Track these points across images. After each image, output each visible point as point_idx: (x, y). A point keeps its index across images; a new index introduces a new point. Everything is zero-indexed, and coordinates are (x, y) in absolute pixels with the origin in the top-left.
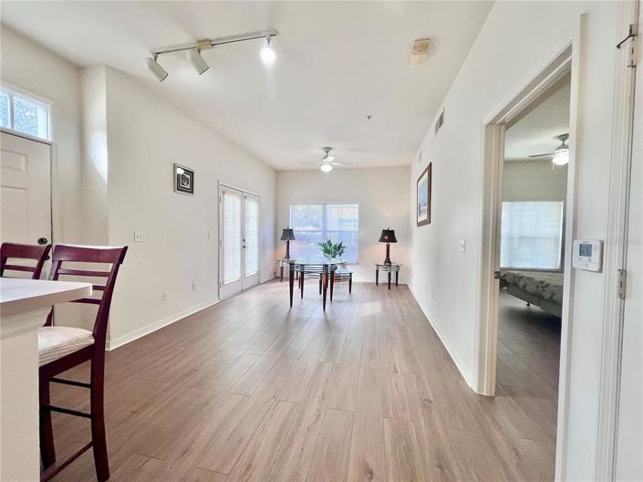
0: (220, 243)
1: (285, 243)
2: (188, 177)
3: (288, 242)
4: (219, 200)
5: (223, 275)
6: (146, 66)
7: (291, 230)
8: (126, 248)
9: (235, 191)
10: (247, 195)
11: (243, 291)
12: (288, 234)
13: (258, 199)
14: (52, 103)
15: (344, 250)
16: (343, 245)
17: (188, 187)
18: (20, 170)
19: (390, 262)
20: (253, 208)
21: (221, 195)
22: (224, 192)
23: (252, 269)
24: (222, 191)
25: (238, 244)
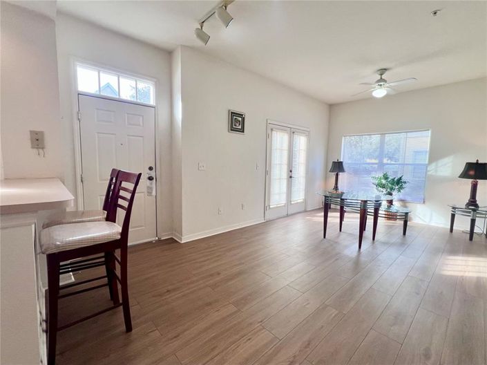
0: (266, 173)
1: (333, 175)
2: (240, 119)
3: (337, 175)
4: (268, 136)
5: (269, 200)
6: (195, 36)
7: (341, 163)
8: (140, 175)
9: (282, 128)
10: (294, 130)
11: (288, 216)
12: (338, 167)
13: (307, 134)
14: (155, 80)
15: (404, 185)
16: (403, 180)
17: (240, 127)
18: (139, 125)
19: (476, 206)
20: (301, 142)
21: (269, 131)
22: (272, 130)
23: (299, 196)
24: (269, 129)
25: (285, 175)
